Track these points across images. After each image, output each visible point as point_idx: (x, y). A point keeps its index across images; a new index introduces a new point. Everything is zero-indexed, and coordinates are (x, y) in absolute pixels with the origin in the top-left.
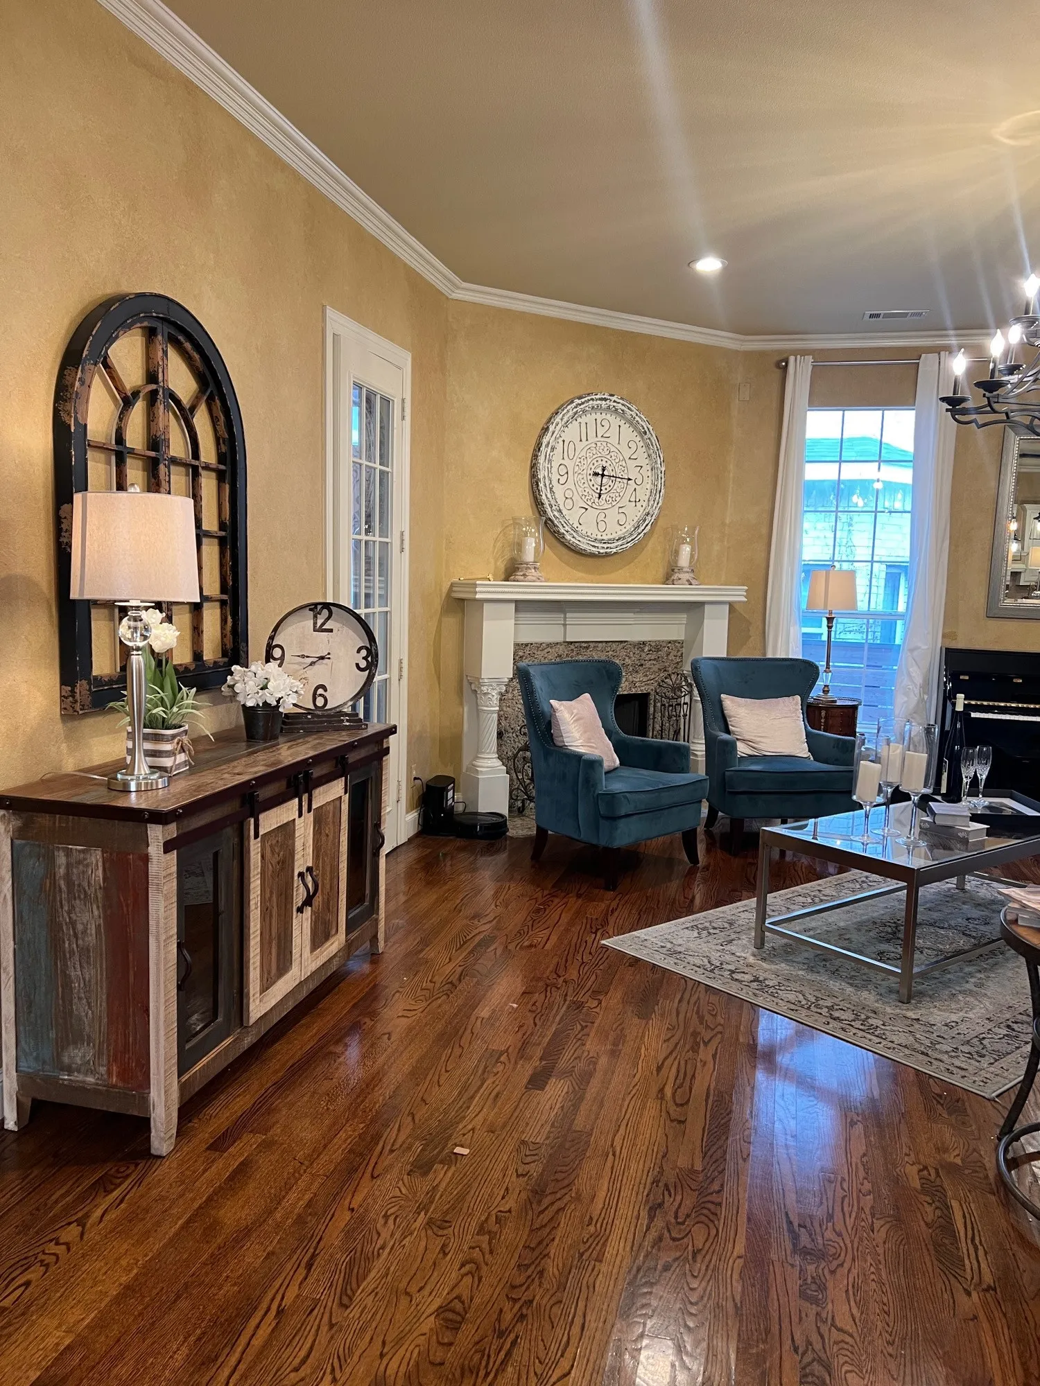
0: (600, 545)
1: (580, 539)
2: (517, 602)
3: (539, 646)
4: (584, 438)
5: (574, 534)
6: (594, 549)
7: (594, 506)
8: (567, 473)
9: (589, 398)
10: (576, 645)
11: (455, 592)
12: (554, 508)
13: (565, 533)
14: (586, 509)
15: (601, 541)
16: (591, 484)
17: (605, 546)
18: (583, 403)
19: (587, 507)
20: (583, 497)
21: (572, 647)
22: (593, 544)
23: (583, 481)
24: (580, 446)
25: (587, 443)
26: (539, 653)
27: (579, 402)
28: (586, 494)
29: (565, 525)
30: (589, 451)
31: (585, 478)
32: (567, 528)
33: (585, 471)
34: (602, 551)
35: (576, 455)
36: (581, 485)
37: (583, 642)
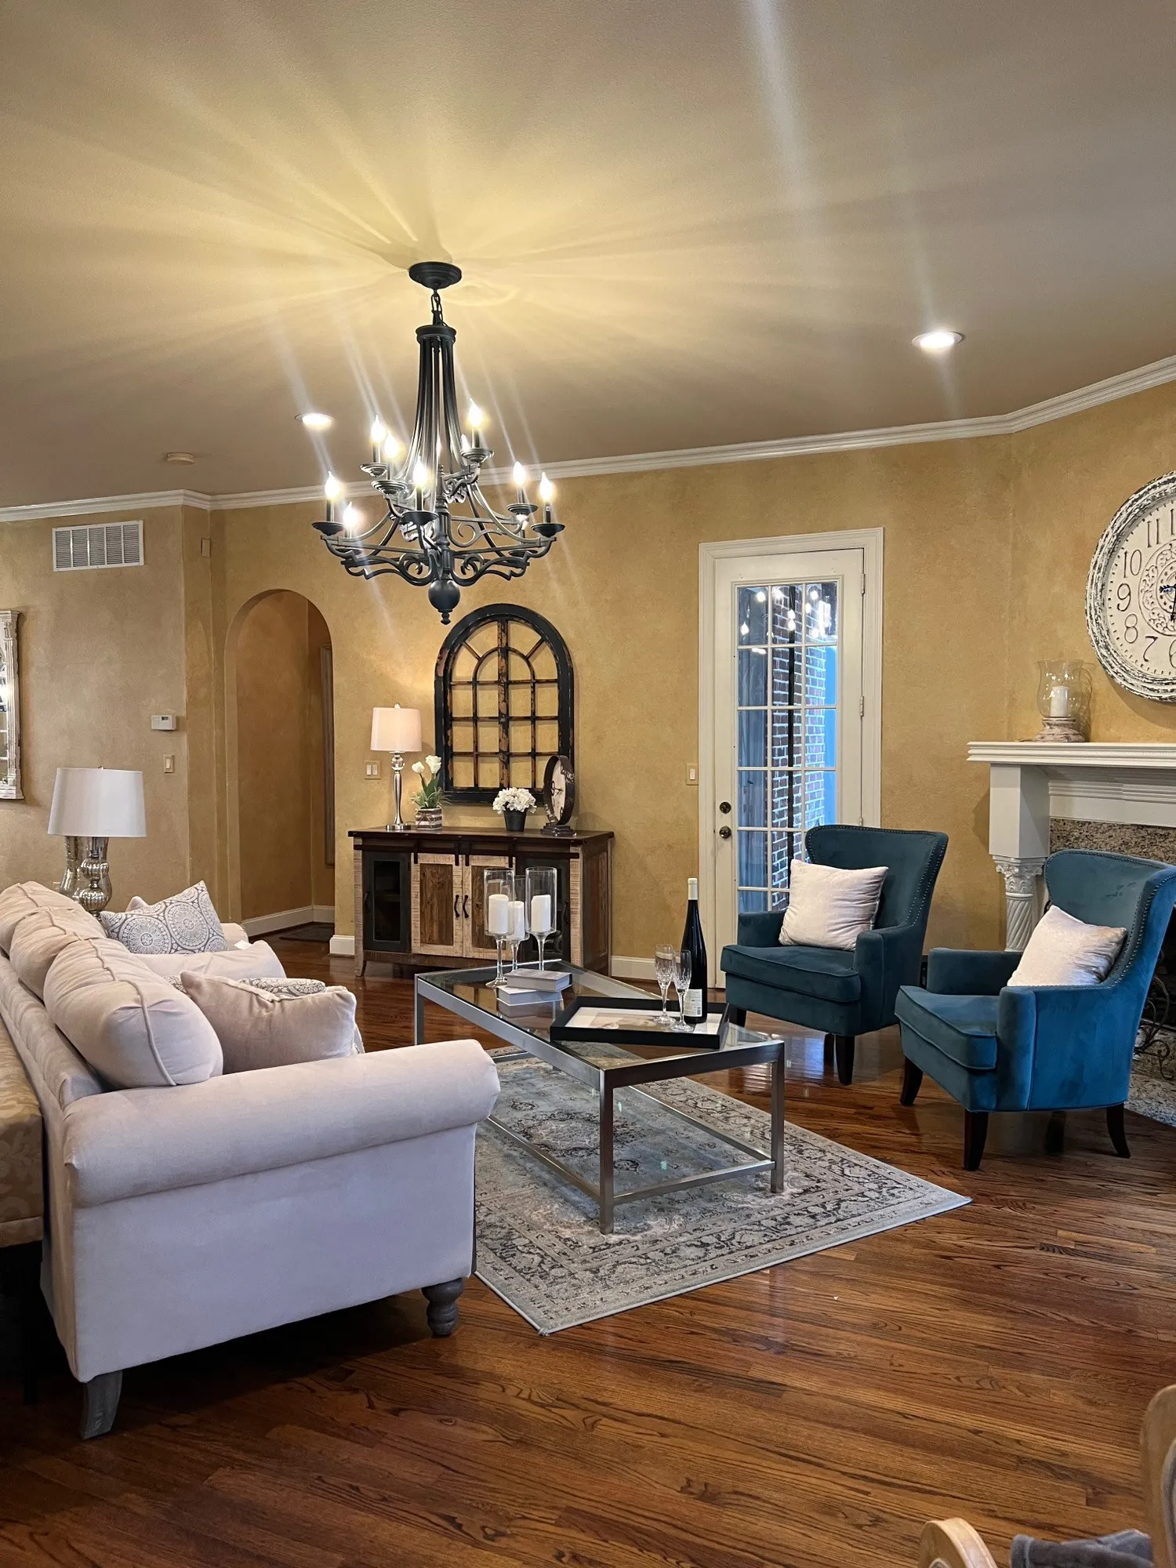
0: (1162, 688)
1: (1134, 682)
2: (1025, 767)
3: (1098, 826)
4: (1153, 541)
5: (1125, 675)
6: (1152, 694)
7: (1167, 632)
8: (1129, 594)
9: (1150, 487)
10: (1150, 830)
11: (971, 755)
12: (1101, 644)
13: (1114, 675)
14: (1155, 638)
15: (1162, 682)
16: (1162, 601)
17: (1169, 688)
18: (1141, 497)
19: (1155, 635)
20: (1151, 623)
21: (1143, 833)
22: (1150, 686)
23: (1151, 601)
24: (1147, 553)
25: (1159, 546)
26: (1098, 835)
27: (1137, 496)
28: (1155, 617)
29: (1113, 665)
30: (1161, 557)
31: (1154, 596)
32: (1116, 668)
33: (1154, 586)
34: (1164, 696)
35: (1143, 564)
36: (1148, 606)
37: (1159, 827)
